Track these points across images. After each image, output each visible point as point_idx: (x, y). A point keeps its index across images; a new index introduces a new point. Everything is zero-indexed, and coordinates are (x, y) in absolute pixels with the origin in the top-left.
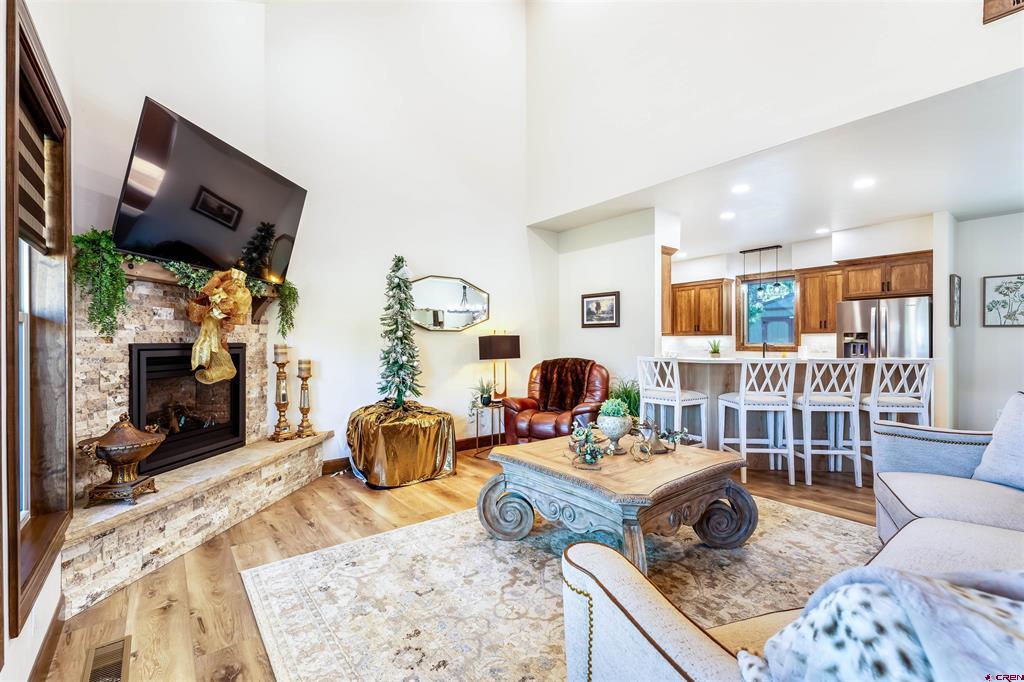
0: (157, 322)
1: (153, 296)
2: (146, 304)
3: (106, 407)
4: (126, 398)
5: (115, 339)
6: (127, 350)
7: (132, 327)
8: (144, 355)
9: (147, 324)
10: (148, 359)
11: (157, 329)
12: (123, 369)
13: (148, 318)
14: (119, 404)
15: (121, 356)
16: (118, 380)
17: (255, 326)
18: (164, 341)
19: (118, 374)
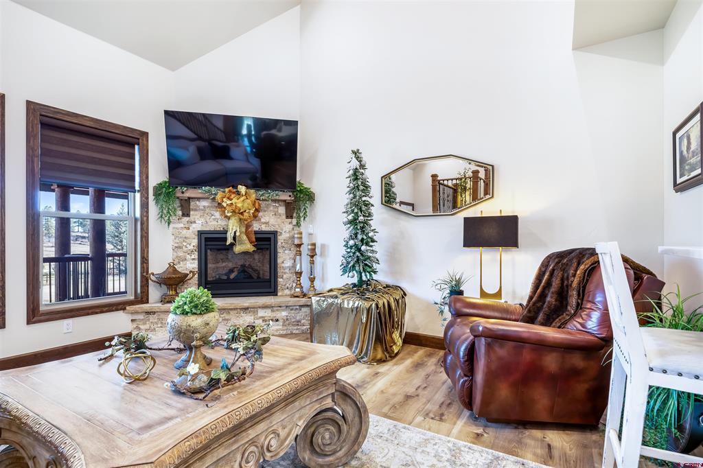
0: (214, 219)
1: (212, 206)
2: (207, 210)
3: (186, 259)
4: (197, 257)
5: (191, 228)
6: (197, 233)
7: (200, 222)
8: (204, 236)
9: (208, 220)
10: (205, 238)
11: (215, 223)
12: (195, 242)
13: (209, 217)
14: (193, 259)
15: (194, 236)
16: (192, 248)
17: (290, 220)
18: (218, 229)
19: (192, 245)
